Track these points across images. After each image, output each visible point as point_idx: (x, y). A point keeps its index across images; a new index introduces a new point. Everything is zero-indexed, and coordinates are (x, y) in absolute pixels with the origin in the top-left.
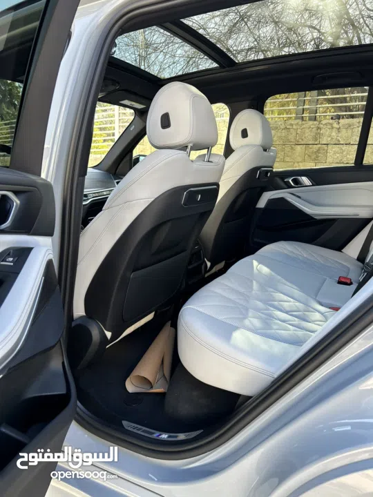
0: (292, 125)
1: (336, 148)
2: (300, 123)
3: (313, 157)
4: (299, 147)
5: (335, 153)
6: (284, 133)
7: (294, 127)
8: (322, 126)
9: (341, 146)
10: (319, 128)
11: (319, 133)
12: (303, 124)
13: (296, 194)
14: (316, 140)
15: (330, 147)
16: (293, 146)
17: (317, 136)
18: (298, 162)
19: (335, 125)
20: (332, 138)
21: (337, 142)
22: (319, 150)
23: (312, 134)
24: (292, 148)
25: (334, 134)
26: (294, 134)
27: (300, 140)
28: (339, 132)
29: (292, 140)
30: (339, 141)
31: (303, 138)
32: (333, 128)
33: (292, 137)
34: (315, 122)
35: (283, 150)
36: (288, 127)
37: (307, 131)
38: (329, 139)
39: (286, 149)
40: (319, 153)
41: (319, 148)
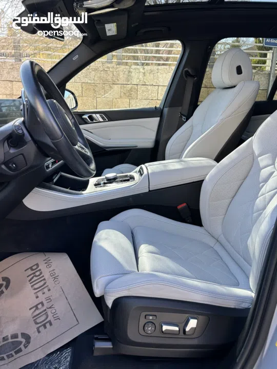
0: (108, 67)
1: (143, 88)
2: (115, 66)
3: (127, 94)
4: (116, 86)
5: (143, 91)
6: (103, 74)
8: (132, 70)
9: (147, 86)
10: (129, 72)
11: (131, 76)
12: (117, 68)
14: (128, 81)
15: (139, 87)
16: (111, 85)
17: (129, 78)
18: (116, 98)
19: (142, 70)
20: (140, 80)
21: (144, 83)
22: (131, 89)
24: (111, 87)
25: (141, 77)
26: (111, 75)
27: (116, 81)
28: (144, 75)
29: (110, 80)
30: (145, 83)
31: (119, 79)
32: (140, 72)
33: (109, 78)
34: (127, 67)
35: (103, 88)
36: (106, 69)
37: (121, 73)
38: (138, 81)
39: (105, 87)
40: (132, 91)
41: (132, 87)
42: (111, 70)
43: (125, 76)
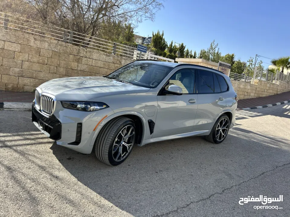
1: (85, 59)
3: (77, 61)
5: (85, 61)
6: (65, 48)
7: (69, 47)
8: (80, 49)
11: (80, 52)
12: (73, 47)
14: (78, 54)
15: (83, 58)
16: (69, 55)
17: (79, 52)
19: (85, 50)
20: (84, 55)
22: (79, 58)
23: (77, 51)
25: (85, 53)
27: (72, 53)
29: (69, 52)
30: (86, 56)
32: (84, 51)
34: (78, 47)
35: (64, 56)
37: (75, 50)
39: (66, 55)
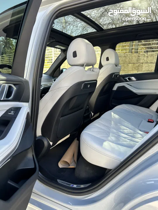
0: (127, 55)
1: (146, 65)
2: (131, 54)
3: (136, 69)
4: (130, 64)
6: (124, 59)
8: (140, 55)
9: (149, 64)
11: (139, 58)
13: (130, 84)
14: (138, 61)
15: (144, 64)
18: (130, 71)
19: (146, 55)
20: (144, 60)
21: (147, 62)
24: (127, 65)
28: (147, 58)
31: (132, 60)
33: (127, 60)
34: (137, 54)
35: (124, 66)
36: (126, 56)
37: (134, 57)
38: (143, 61)
39: (125, 65)
40: (139, 67)
41: (139, 65)
42: (128, 56)
43: (136, 59)
